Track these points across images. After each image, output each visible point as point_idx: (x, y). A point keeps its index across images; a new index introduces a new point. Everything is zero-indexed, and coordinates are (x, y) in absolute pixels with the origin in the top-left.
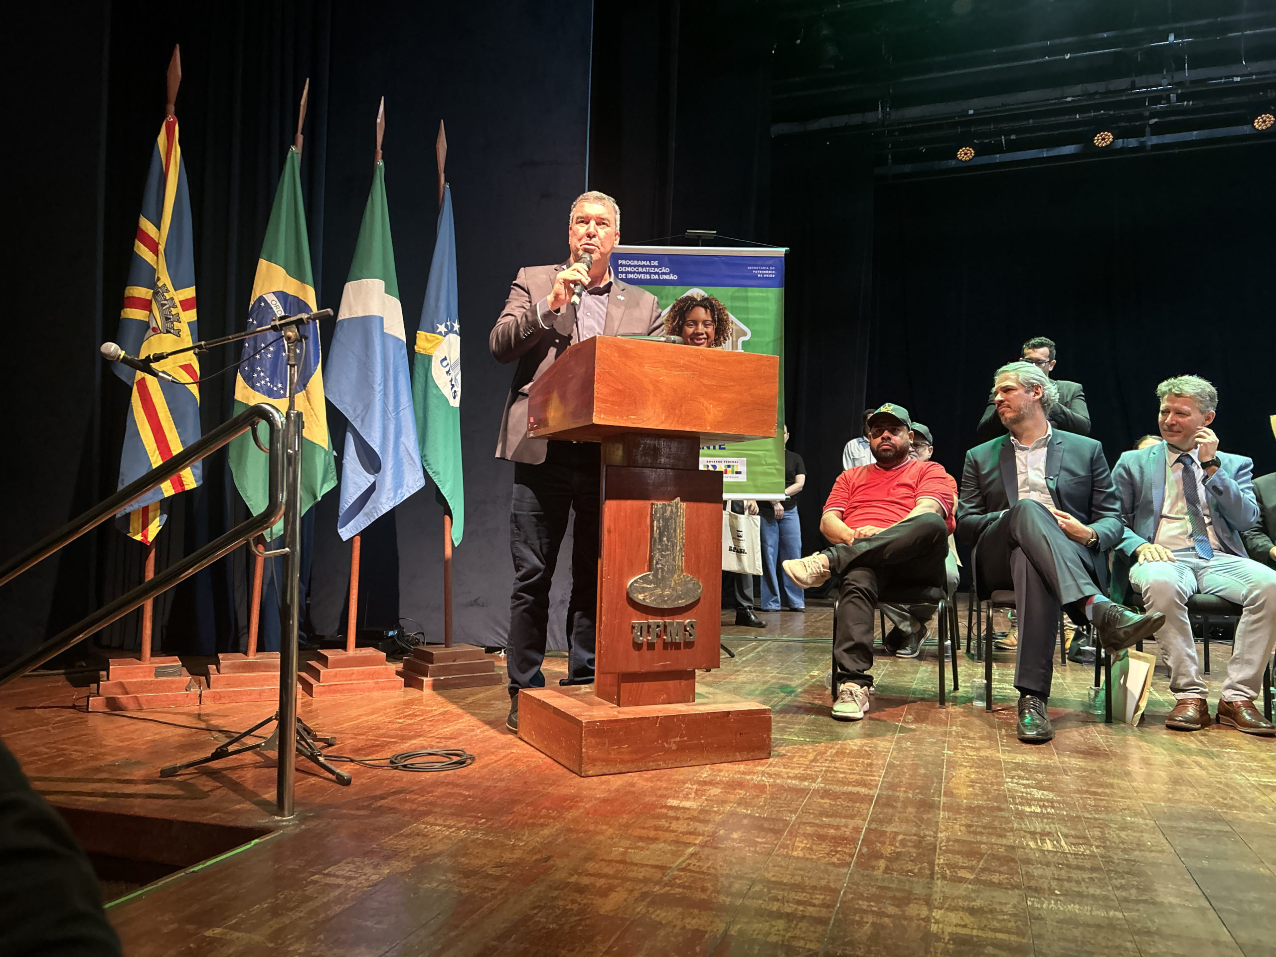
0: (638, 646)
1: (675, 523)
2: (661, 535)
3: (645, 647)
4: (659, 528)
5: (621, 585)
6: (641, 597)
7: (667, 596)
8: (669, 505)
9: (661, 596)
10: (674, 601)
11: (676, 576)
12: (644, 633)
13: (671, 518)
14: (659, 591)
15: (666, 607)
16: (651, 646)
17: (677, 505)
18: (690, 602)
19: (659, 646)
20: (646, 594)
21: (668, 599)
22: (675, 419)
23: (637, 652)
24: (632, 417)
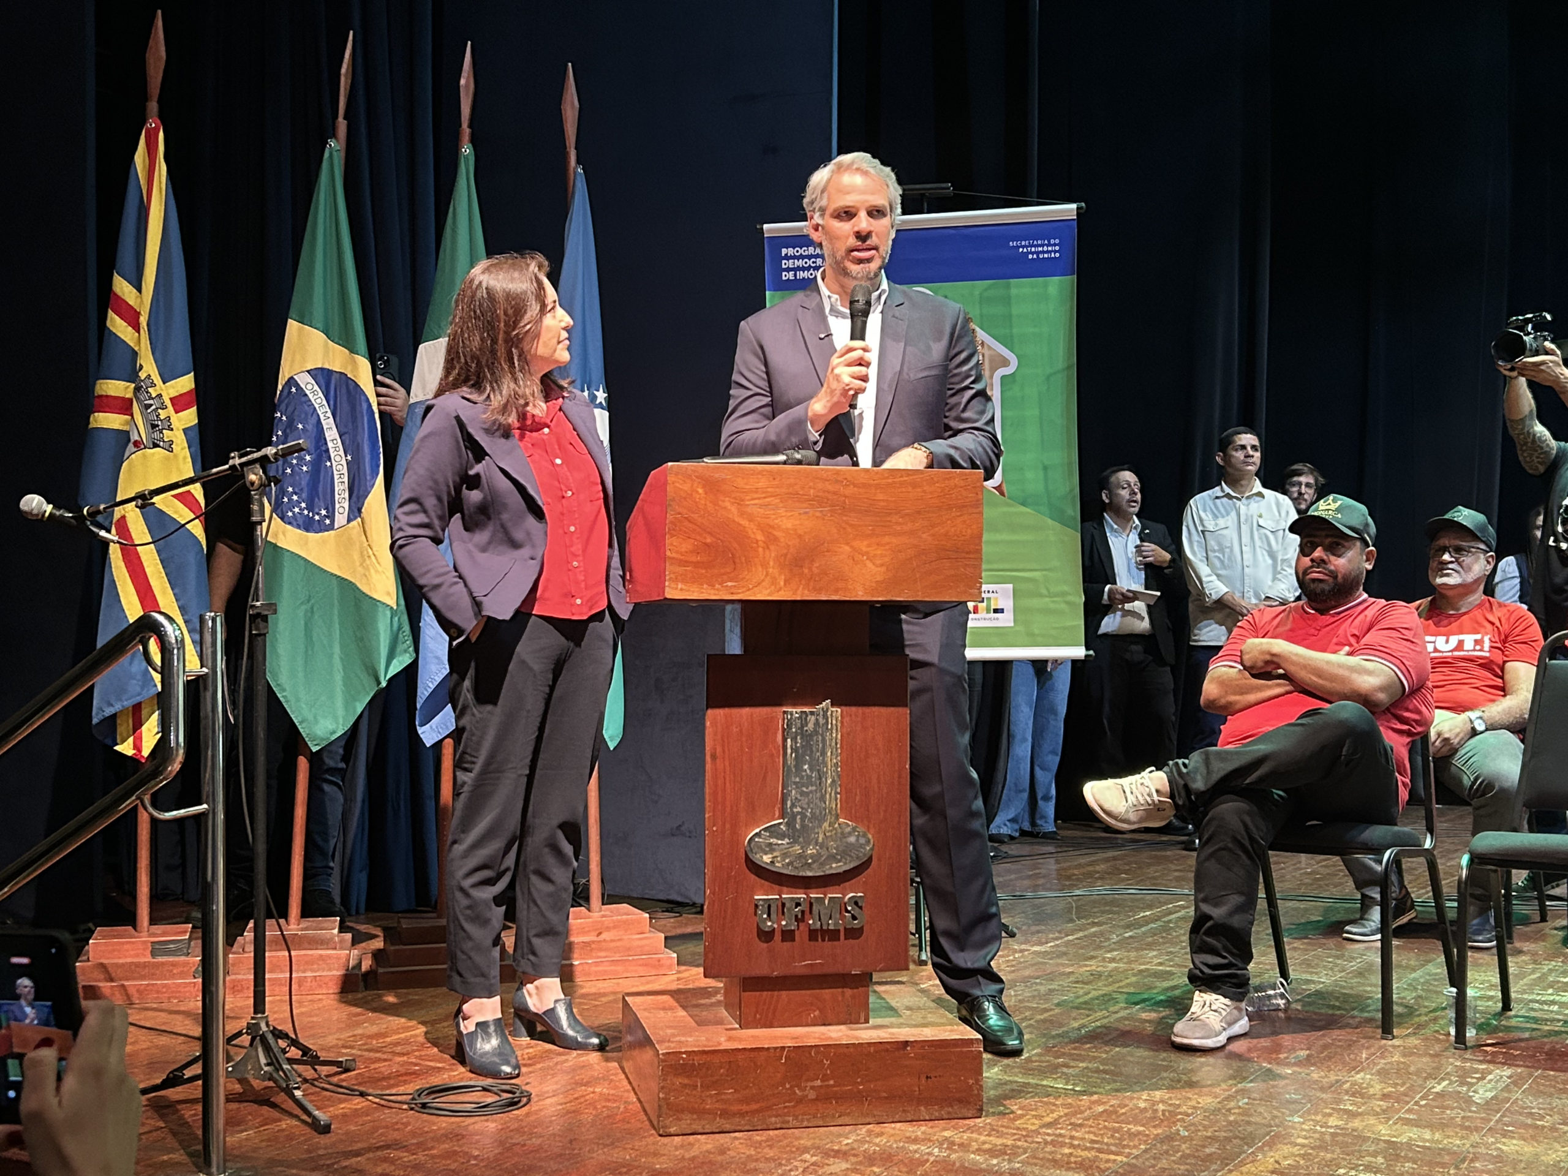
0: (766, 936)
1: (824, 741)
2: (799, 761)
3: (778, 937)
4: (794, 750)
5: (735, 840)
6: (767, 858)
7: (812, 856)
8: (812, 713)
9: (800, 856)
10: (822, 864)
11: (826, 825)
12: (774, 916)
13: (816, 732)
14: (797, 849)
15: (810, 874)
16: (788, 935)
17: (825, 712)
18: (852, 866)
19: (801, 935)
20: (775, 854)
21: (814, 862)
22: (803, 582)
23: (765, 945)
24: (730, 584)
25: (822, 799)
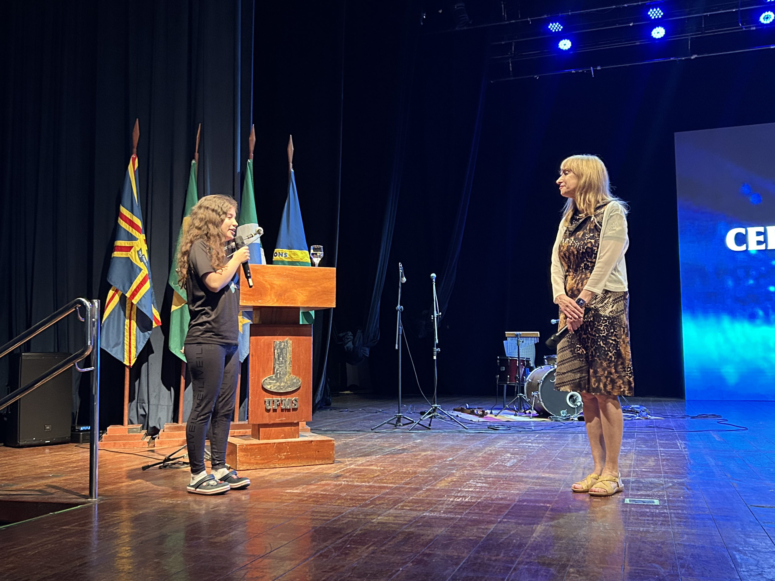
0: (268, 411)
1: (286, 350)
2: (279, 357)
3: (271, 411)
4: (278, 353)
6: (269, 387)
8: (283, 342)
9: (279, 386)
10: (286, 389)
11: (287, 376)
12: (271, 404)
13: (284, 348)
14: (278, 384)
16: (275, 410)
17: (287, 341)
19: (279, 410)
20: (271, 385)
21: (283, 388)
22: (282, 301)
23: (267, 414)
24: (260, 301)
25: (286, 368)
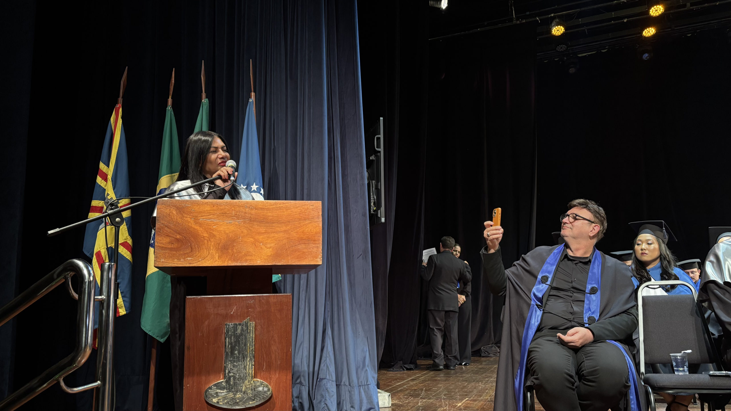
1: (246, 338)
4: (230, 343)
5: (199, 391)
7: (239, 398)
8: (240, 324)
9: (233, 399)
10: (244, 403)
11: (246, 382)
13: (241, 334)
14: (231, 395)
15: (237, 408)
18: (260, 402)
20: (219, 398)
21: (240, 401)
22: (228, 257)
24: (189, 259)
25: (245, 368)
